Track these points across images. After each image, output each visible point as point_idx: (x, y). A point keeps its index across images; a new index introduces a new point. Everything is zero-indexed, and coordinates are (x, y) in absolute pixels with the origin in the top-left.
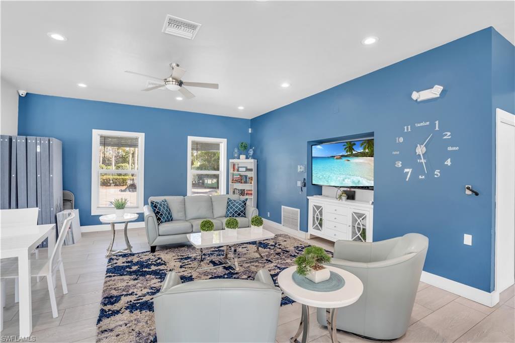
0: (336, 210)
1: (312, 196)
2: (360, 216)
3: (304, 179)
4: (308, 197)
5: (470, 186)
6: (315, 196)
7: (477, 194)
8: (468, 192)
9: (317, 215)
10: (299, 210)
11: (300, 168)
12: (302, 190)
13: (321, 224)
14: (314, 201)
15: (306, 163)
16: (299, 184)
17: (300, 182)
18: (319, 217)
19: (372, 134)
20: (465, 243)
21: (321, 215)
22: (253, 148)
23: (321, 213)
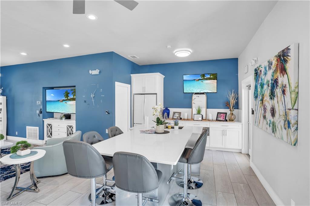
0: (59, 125)
1: (47, 118)
2: (70, 127)
3: (41, 109)
4: (44, 120)
5: (107, 111)
6: (48, 119)
7: (109, 114)
8: (107, 113)
9: (49, 129)
10: (38, 128)
11: (38, 103)
12: (39, 116)
13: (51, 134)
14: (47, 121)
15: (42, 100)
16: (38, 112)
17: (38, 111)
18: (50, 130)
19: (75, 86)
20: (106, 133)
21: (51, 129)
22: (2, 88)
23: (51, 128)
